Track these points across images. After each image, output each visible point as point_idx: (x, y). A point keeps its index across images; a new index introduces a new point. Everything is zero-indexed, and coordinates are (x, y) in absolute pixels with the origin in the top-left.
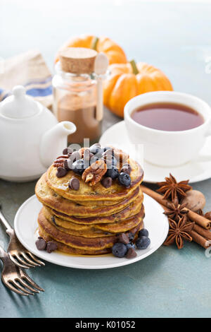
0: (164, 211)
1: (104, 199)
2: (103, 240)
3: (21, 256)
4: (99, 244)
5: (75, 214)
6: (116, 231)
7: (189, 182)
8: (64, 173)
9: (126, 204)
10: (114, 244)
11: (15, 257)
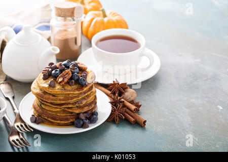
0: (110, 101)
1: (69, 92)
2: (69, 117)
3: (22, 126)
4: (67, 119)
5: (52, 102)
6: (77, 112)
7: (127, 84)
8: (47, 77)
9: (83, 96)
10: (76, 119)
11: (18, 127)
